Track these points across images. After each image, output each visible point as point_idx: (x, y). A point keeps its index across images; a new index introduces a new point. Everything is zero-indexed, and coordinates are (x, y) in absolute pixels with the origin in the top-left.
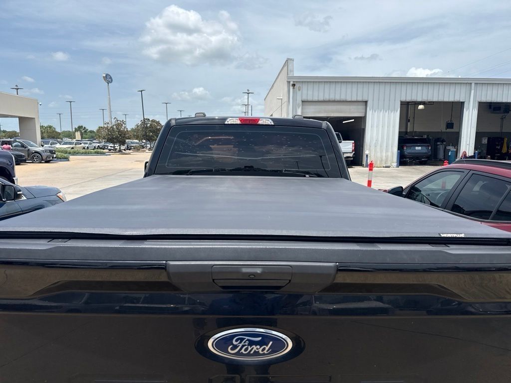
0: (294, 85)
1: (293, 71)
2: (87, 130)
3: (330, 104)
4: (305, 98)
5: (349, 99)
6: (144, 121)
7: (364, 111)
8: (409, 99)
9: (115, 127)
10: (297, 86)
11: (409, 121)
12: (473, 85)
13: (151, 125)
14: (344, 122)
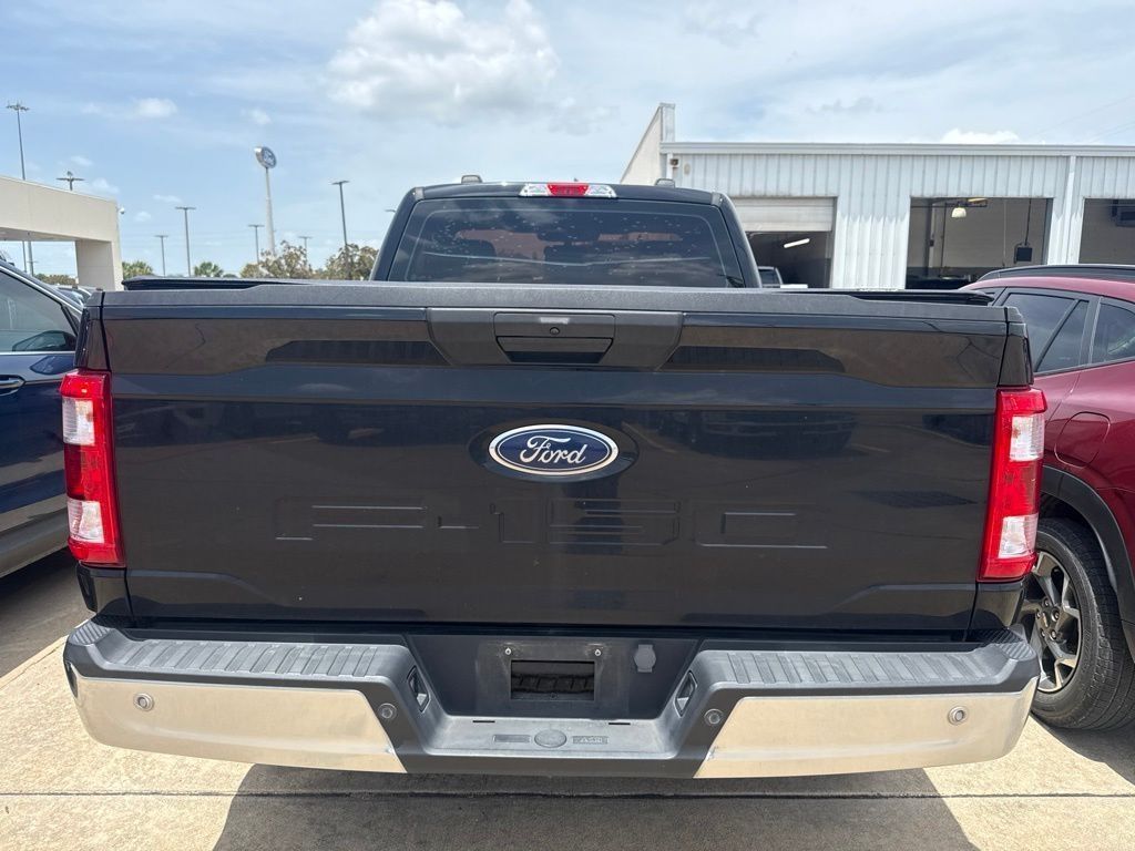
0: (675, 162)
1: (673, 131)
2: (221, 271)
3: (755, 203)
5: (797, 193)
6: (347, 249)
7: (830, 219)
8: (929, 193)
9: (283, 261)
10: (682, 163)
11: (932, 244)
12: (1073, 160)
13: (361, 258)
14: (786, 246)
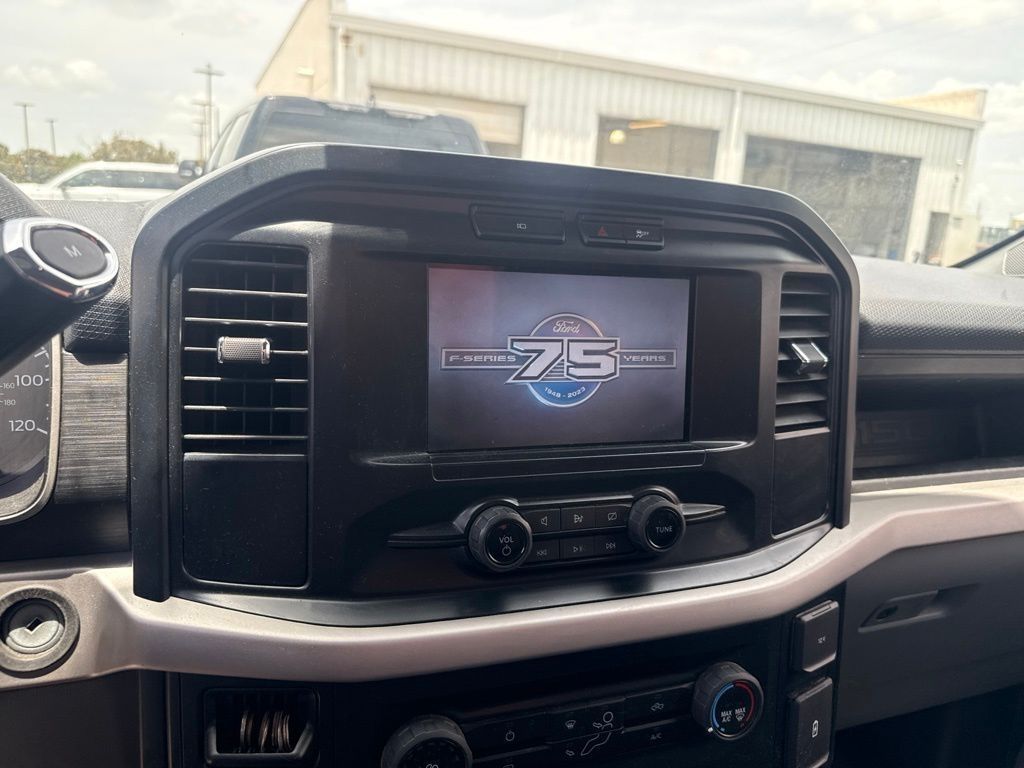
0: (347, 38)
4: (376, 76)
7: (516, 130)
8: (615, 111)
10: (356, 41)
12: (738, 95)
